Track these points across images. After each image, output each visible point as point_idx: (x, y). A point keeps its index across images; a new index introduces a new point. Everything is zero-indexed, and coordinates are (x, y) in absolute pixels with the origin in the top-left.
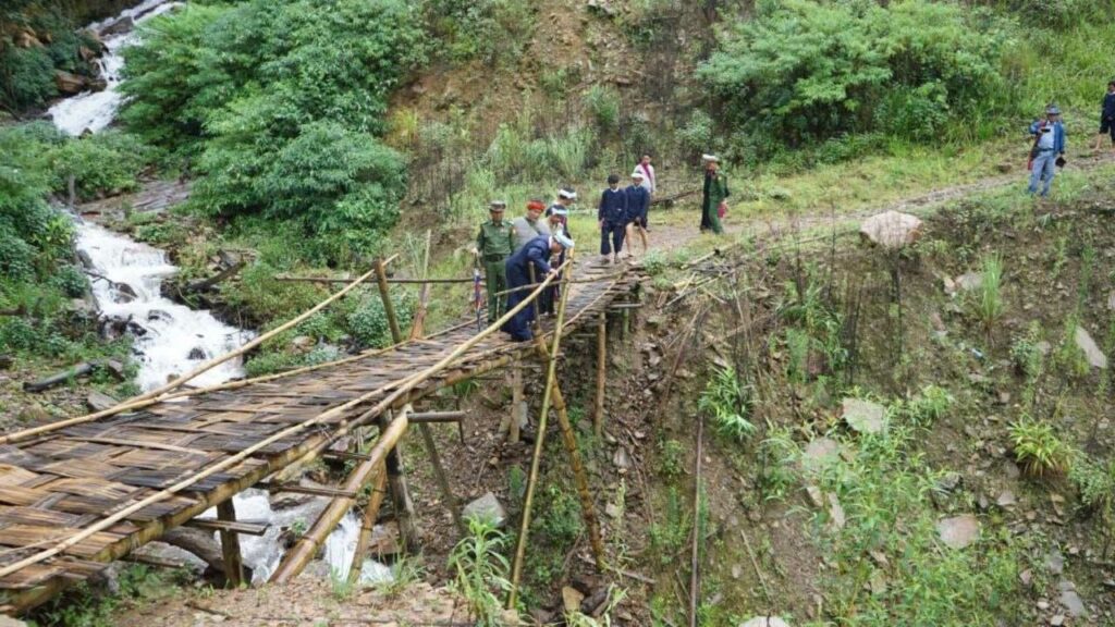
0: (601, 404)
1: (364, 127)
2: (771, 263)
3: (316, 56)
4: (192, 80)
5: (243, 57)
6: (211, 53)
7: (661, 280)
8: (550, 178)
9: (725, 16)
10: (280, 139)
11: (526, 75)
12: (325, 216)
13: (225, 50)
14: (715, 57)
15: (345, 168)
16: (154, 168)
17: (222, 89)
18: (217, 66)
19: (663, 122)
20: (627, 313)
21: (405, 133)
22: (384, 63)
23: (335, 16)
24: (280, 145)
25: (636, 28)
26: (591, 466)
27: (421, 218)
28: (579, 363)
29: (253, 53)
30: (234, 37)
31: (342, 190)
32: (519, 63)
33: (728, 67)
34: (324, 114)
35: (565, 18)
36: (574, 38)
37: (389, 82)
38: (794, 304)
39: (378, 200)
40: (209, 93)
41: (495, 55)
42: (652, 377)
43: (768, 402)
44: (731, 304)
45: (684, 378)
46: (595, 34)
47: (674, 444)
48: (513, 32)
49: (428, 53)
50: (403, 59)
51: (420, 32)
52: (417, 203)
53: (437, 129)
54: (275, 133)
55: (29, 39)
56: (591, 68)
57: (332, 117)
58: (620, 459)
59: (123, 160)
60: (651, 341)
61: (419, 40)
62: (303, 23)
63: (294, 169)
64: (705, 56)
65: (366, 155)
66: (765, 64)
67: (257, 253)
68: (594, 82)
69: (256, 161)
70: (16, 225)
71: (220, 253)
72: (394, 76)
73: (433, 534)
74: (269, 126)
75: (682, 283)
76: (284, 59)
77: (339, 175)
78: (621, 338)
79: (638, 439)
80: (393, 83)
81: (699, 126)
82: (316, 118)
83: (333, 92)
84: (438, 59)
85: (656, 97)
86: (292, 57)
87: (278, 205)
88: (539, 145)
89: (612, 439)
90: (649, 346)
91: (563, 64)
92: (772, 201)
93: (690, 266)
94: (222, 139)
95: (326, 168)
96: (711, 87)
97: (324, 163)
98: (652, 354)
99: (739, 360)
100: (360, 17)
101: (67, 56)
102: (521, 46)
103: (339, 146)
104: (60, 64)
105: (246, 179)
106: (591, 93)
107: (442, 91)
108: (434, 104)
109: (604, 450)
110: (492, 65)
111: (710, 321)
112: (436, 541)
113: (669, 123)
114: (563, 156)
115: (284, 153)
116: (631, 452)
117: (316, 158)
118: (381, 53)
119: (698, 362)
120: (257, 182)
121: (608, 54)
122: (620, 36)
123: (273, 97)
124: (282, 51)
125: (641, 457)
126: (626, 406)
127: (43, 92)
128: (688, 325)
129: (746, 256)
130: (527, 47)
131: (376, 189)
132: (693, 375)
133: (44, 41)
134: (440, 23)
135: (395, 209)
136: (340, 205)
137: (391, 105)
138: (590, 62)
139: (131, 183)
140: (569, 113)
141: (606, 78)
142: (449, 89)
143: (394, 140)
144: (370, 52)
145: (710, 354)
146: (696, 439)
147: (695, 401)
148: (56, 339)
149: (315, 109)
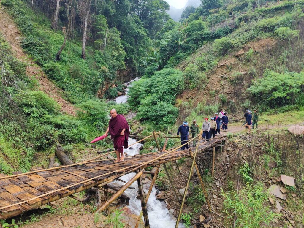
0: (213, 169)
1: (171, 103)
2: (262, 137)
3: (162, 88)
4: (139, 93)
5: (149, 89)
6: (143, 88)
7: (231, 140)
8: (209, 114)
9: (255, 77)
10: (153, 105)
11: (206, 92)
12: (161, 121)
13: (145, 87)
14: (252, 87)
15: (165, 111)
16: (132, 110)
17: (144, 95)
18: (144, 90)
19: (238, 102)
20: (222, 147)
21: (179, 104)
22: (176, 89)
23: (166, 80)
24: (153, 106)
25: (233, 81)
26: (210, 184)
27: (180, 122)
28: (209, 158)
29: (151, 88)
30: (147, 85)
31: (164, 115)
32: (204, 89)
33: (254, 89)
34: (163, 100)
35: (216, 79)
36: (218, 83)
37: (177, 93)
38: (267, 148)
39: (172, 118)
40: (142, 96)
41: (199, 88)
42: (227, 163)
43: (259, 173)
44: (249, 147)
45: (235, 165)
46: (222, 82)
47: (231, 182)
48: (204, 83)
49: (185, 87)
50: (180, 89)
51: (184, 83)
52: (180, 119)
53: (186, 103)
54: (153, 104)
55: (114, 86)
56: (221, 90)
57: (164, 100)
58: (218, 184)
59: (125, 109)
60: (228, 154)
61: (183, 85)
62: (160, 82)
63: (156, 111)
64: (249, 87)
65: (170, 108)
66: (264, 88)
67: (146, 128)
68: (222, 93)
69: (148, 109)
70: (102, 121)
71: (139, 127)
72: (178, 92)
73: (172, 195)
74: (152, 102)
75: (236, 141)
76: (156, 89)
77: (164, 112)
78: (220, 153)
79: (223, 179)
80: (177, 94)
81: (247, 103)
82: (161, 101)
83: (165, 96)
84: (187, 88)
85: (237, 96)
86: (157, 88)
87: (152, 118)
88: (207, 107)
89: (216, 178)
90: (227, 156)
91: (214, 89)
92: (265, 121)
93: (240, 137)
94: (143, 105)
95: (161, 111)
96: (251, 94)
97: (161, 110)
98: (228, 158)
99: (250, 161)
100: (171, 80)
101: (120, 89)
102: (205, 85)
103: (164, 106)
104: (119, 90)
105: (146, 113)
106: (220, 95)
107: (188, 95)
108: (186, 98)
109: (214, 181)
110: (199, 90)
111: (243, 151)
112: (172, 197)
113: (240, 102)
114: (213, 109)
115: (154, 108)
116: (221, 182)
117: (160, 109)
118: (175, 87)
119: (239, 161)
120: (148, 113)
121: (225, 87)
122: (229, 83)
123: (153, 97)
124: (156, 87)
125: (223, 184)
126: (220, 170)
127: (115, 95)
128: (237, 151)
129: (255, 135)
130: (206, 85)
131: (172, 116)
132: (237, 164)
133: (116, 86)
134: (188, 81)
135: (175, 120)
136: (164, 119)
137: (177, 98)
138: (221, 89)
139: (126, 113)
140: (215, 99)
141: (225, 92)
142: (189, 95)
143: (177, 106)
144: (173, 87)
145: (242, 159)
146: (237, 181)
147: (238, 171)
148: (105, 143)
149: (161, 99)
